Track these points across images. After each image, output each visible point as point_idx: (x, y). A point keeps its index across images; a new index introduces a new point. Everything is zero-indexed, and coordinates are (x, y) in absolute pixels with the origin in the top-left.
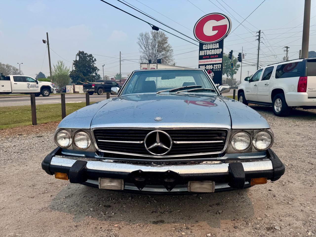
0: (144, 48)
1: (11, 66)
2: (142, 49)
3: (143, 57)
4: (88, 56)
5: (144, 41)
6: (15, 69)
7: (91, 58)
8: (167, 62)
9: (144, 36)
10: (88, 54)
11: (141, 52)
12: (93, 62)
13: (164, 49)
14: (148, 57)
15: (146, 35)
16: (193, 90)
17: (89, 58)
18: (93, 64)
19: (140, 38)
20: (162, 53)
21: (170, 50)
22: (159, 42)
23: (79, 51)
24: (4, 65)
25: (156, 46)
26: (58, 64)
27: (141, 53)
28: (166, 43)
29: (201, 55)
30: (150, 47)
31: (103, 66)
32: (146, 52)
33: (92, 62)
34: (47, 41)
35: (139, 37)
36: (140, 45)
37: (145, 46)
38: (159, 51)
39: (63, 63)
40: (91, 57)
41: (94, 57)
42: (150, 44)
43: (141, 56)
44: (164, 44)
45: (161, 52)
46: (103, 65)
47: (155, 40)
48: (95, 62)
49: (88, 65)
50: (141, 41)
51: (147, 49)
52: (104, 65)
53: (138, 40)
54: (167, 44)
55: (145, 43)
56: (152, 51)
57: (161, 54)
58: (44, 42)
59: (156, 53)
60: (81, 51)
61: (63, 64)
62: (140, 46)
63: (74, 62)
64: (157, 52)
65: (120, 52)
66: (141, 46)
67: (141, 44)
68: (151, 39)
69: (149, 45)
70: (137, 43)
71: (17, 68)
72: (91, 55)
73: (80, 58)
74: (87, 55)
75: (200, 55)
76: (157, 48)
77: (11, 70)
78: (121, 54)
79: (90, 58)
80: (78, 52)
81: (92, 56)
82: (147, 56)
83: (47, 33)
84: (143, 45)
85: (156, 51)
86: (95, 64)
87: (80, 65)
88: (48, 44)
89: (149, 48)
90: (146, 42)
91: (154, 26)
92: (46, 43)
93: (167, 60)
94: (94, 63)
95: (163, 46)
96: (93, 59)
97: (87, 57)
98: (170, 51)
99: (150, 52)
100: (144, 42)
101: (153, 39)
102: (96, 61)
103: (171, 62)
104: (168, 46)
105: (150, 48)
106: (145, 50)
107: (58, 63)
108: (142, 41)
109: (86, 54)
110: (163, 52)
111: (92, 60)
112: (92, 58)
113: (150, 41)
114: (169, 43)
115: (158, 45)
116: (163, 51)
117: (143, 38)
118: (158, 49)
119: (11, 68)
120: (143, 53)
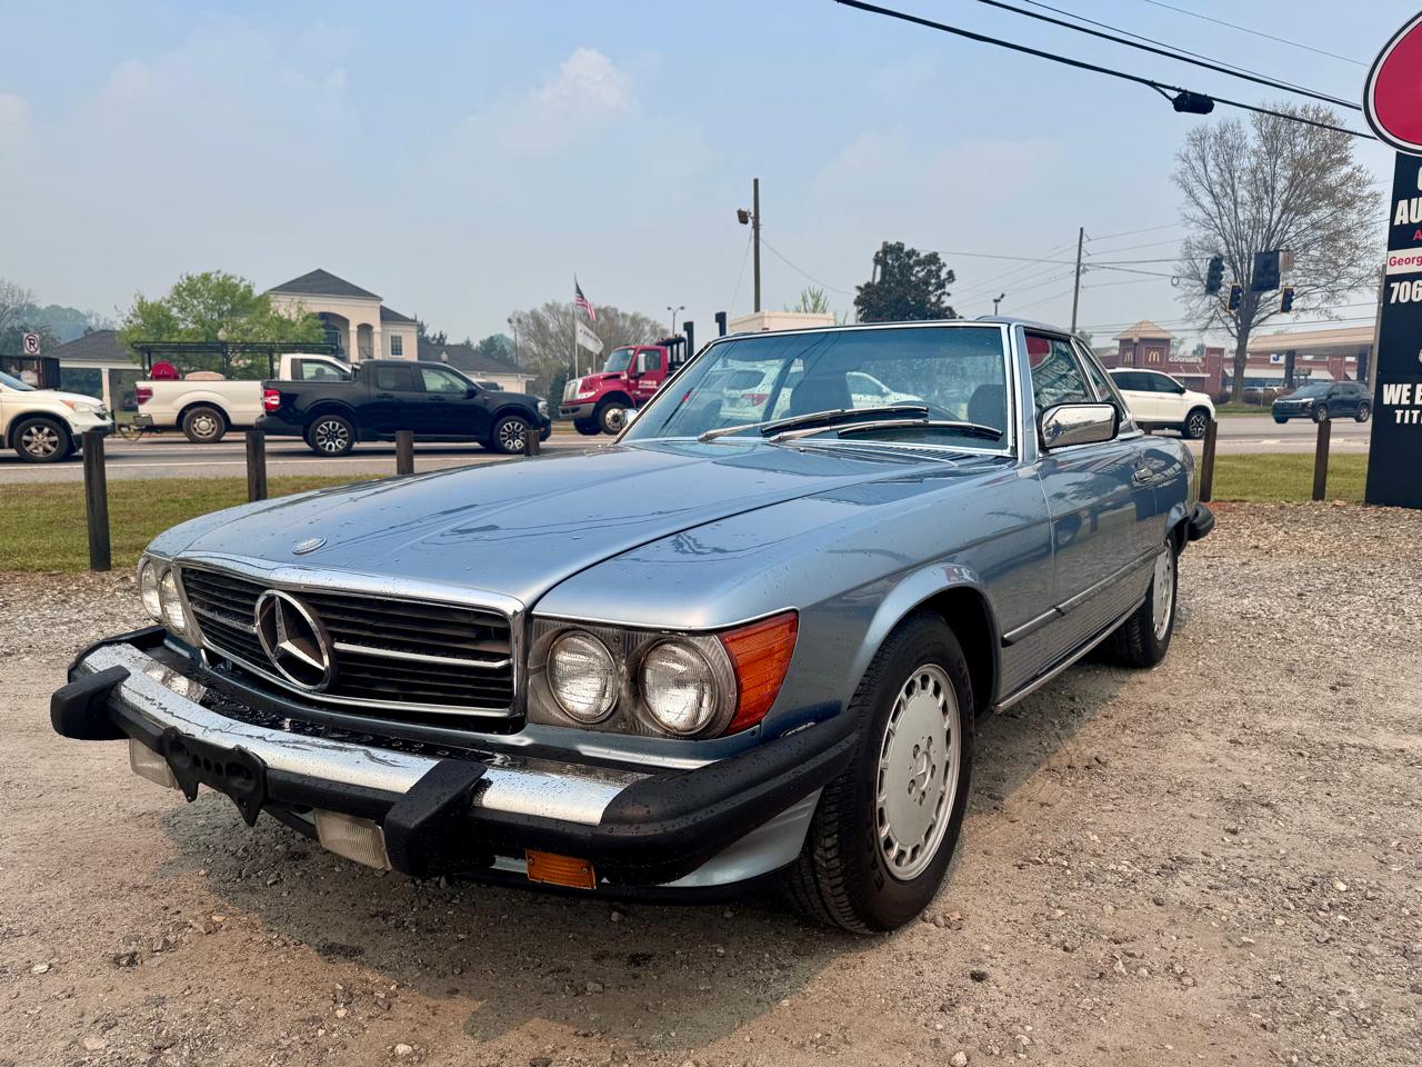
0: (1207, 200)
1: (645, 320)
2: (1198, 204)
3: (1200, 243)
4: (918, 263)
5: (1211, 164)
6: (658, 330)
7: (934, 268)
8: (1340, 262)
9: (1212, 139)
10: (922, 255)
11: (1192, 221)
12: (941, 285)
13: (1329, 193)
14: (1227, 243)
15: (1222, 133)
16: (863, 430)
17: (923, 270)
18: (940, 297)
19: (1192, 155)
20: (1314, 216)
21: (1362, 199)
22: (1300, 164)
23: (885, 243)
24: (624, 316)
25: (1281, 185)
26: (802, 304)
27: (1193, 225)
28: (1343, 161)
29: (1406, 222)
30: (1245, 192)
31: (996, 301)
32: (1218, 221)
33: (936, 289)
34: (752, 215)
35: (1184, 151)
36: (1185, 186)
37: (1217, 189)
38: (1292, 210)
39: (822, 298)
40: (935, 264)
41: (944, 265)
42: (1245, 178)
43: (1187, 242)
44: (1329, 168)
45: (1307, 214)
46: (997, 298)
47: (1274, 153)
48: (949, 288)
49: (917, 302)
50: (1193, 168)
51: (1226, 202)
52: (1003, 296)
53: (1180, 165)
54: (1346, 170)
55: (1214, 176)
56: (1254, 211)
57: (1305, 221)
58: (743, 217)
59: (1275, 218)
60: (892, 242)
61: (821, 302)
62: (1185, 194)
63: (859, 293)
64: (1283, 212)
65: (1082, 229)
66: (1190, 192)
67: (1191, 179)
68: (1255, 152)
69: (1236, 181)
70: (1174, 178)
71: (665, 327)
72: (933, 258)
73: (883, 274)
74: (914, 258)
75: (1397, 223)
76: (1284, 196)
77: (645, 334)
78: (1085, 239)
79: (930, 272)
80: (879, 248)
81: (939, 259)
82: (1223, 241)
83: (756, 181)
84: (1206, 183)
85: (1278, 210)
86: (949, 295)
87: (882, 303)
88: (756, 227)
89: (1239, 200)
90: (1223, 167)
91: (1185, 92)
92: (750, 221)
93: (1341, 252)
94: (944, 293)
95: (1319, 178)
96: (943, 275)
97: (917, 269)
98: (1358, 204)
99: (1241, 218)
100: (1209, 169)
101: (1264, 149)
102: (953, 280)
103: (1367, 262)
104: (1349, 177)
105: (1243, 194)
106: (1213, 209)
107: (805, 300)
108: (1198, 165)
109: (912, 253)
110: (1323, 213)
111: (939, 277)
112: (940, 269)
113: (1246, 162)
114: (1357, 164)
115: (1292, 180)
116: (1320, 208)
117: (1203, 151)
118: (1288, 200)
119: (647, 328)
120: (1204, 224)
